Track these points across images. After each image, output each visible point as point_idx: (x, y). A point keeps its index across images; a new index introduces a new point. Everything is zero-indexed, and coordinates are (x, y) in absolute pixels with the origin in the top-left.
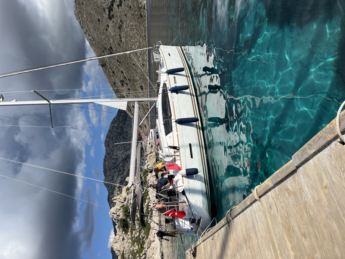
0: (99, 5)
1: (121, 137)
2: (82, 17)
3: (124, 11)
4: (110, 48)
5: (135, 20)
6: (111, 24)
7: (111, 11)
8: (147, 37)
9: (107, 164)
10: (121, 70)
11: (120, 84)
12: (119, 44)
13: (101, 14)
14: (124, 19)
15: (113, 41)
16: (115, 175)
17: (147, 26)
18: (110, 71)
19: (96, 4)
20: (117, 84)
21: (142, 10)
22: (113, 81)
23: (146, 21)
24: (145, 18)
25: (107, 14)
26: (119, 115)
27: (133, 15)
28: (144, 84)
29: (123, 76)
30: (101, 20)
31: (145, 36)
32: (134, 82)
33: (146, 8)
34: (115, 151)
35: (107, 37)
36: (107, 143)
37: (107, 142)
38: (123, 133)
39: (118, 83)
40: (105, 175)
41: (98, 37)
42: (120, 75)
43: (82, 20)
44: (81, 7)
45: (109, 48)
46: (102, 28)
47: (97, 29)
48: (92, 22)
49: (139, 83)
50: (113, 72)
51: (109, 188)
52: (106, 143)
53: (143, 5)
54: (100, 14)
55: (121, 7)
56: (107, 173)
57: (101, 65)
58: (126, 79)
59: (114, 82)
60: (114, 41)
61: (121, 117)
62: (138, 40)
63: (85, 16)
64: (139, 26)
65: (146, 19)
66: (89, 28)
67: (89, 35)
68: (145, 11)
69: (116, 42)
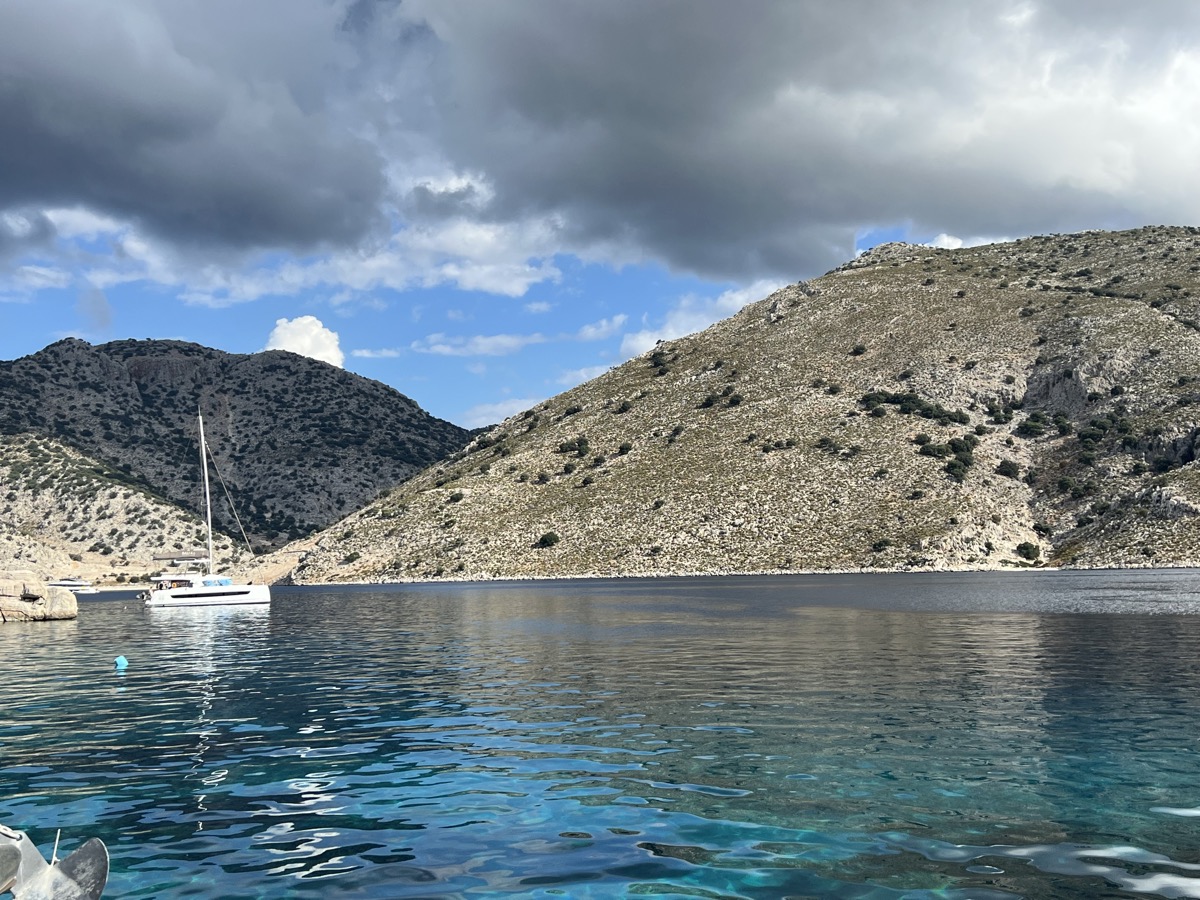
0: (925, 353)
1: (312, 434)
2: (873, 278)
3: (900, 467)
4: (737, 396)
5: (859, 516)
6: (844, 402)
7: (898, 407)
8: (784, 572)
9: (167, 357)
10: (636, 444)
11: (572, 436)
12: (751, 437)
13: (886, 359)
14: (867, 467)
15: (765, 411)
16: (108, 399)
17: (835, 571)
18: (631, 392)
19: (927, 339)
20: (572, 423)
21: (906, 549)
22: (585, 403)
23: (857, 570)
24: (872, 565)
25: (888, 389)
26: (427, 429)
27: (884, 507)
28: (565, 555)
29: (606, 452)
30: (858, 358)
31: (789, 561)
32: (576, 506)
33: (915, 569)
34: (237, 401)
35: (786, 384)
36: (282, 362)
37: (288, 362)
38: (332, 445)
39: (575, 429)
40: (108, 347)
41: (783, 343)
42: (611, 441)
43: (860, 276)
44: (913, 272)
45: (737, 390)
46: (827, 364)
47: (820, 341)
48: (851, 321)
49: (570, 529)
50: (624, 408)
51: (35, 364)
52: (283, 358)
53: (929, 557)
54: (886, 355)
55: (916, 452)
56: (119, 358)
57: (662, 354)
58: (595, 466)
59: (578, 410)
60: (765, 415)
61: (420, 438)
62: (771, 529)
63: (875, 289)
64: (832, 537)
65: (864, 570)
66: (823, 306)
67: (795, 304)
68: (901, 564)
69: (761, 424)
